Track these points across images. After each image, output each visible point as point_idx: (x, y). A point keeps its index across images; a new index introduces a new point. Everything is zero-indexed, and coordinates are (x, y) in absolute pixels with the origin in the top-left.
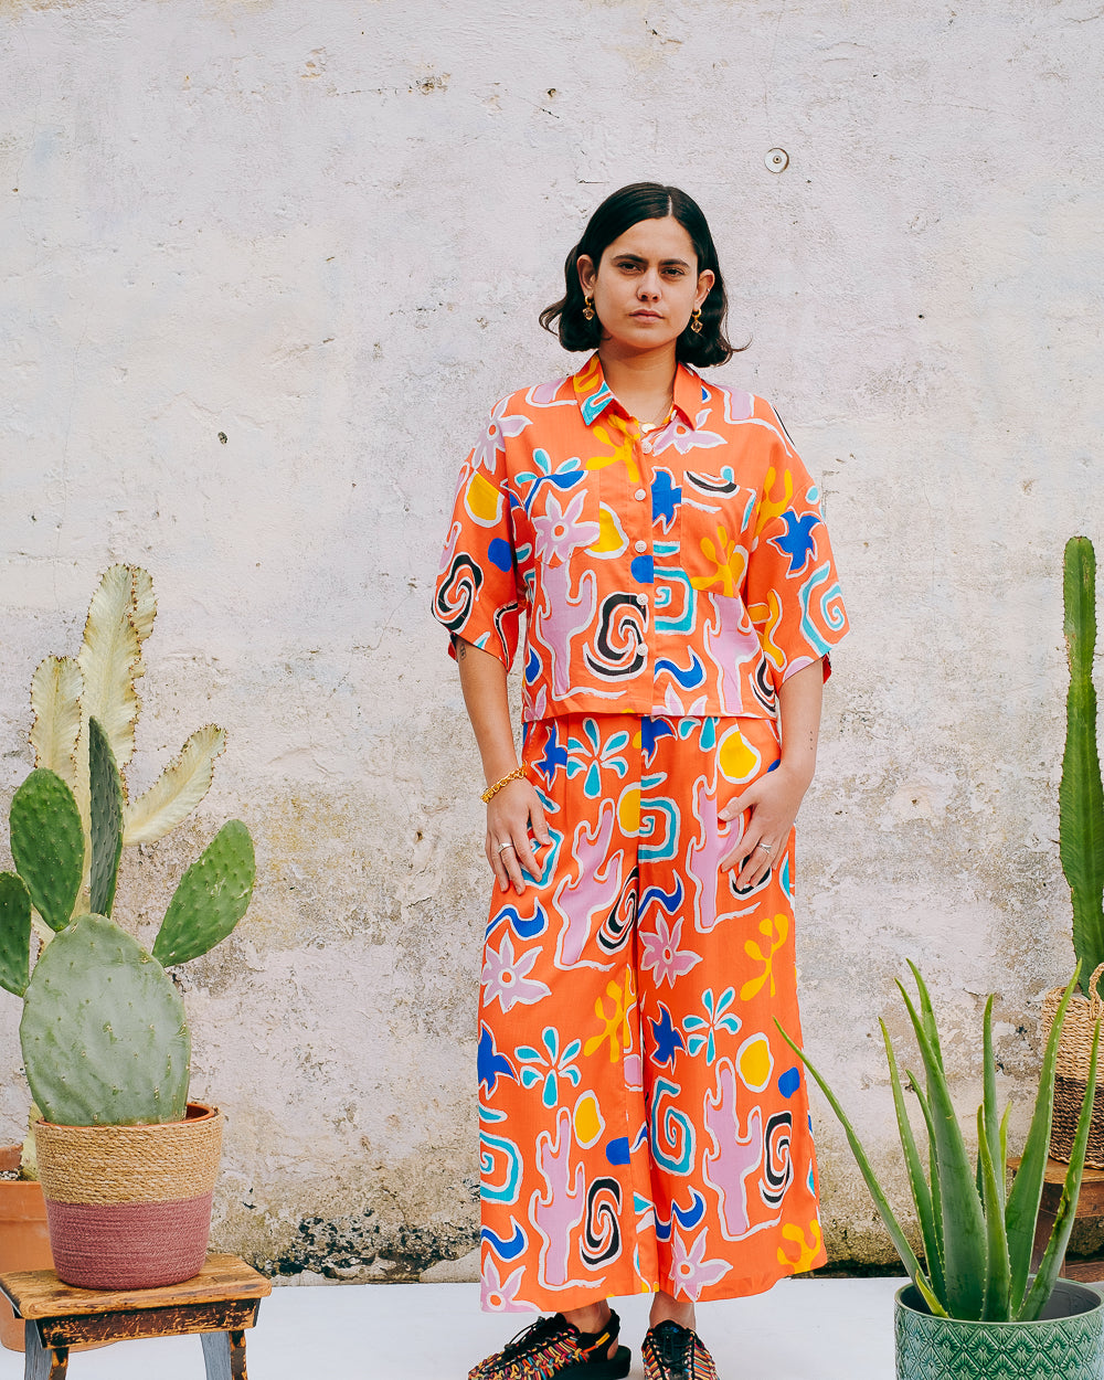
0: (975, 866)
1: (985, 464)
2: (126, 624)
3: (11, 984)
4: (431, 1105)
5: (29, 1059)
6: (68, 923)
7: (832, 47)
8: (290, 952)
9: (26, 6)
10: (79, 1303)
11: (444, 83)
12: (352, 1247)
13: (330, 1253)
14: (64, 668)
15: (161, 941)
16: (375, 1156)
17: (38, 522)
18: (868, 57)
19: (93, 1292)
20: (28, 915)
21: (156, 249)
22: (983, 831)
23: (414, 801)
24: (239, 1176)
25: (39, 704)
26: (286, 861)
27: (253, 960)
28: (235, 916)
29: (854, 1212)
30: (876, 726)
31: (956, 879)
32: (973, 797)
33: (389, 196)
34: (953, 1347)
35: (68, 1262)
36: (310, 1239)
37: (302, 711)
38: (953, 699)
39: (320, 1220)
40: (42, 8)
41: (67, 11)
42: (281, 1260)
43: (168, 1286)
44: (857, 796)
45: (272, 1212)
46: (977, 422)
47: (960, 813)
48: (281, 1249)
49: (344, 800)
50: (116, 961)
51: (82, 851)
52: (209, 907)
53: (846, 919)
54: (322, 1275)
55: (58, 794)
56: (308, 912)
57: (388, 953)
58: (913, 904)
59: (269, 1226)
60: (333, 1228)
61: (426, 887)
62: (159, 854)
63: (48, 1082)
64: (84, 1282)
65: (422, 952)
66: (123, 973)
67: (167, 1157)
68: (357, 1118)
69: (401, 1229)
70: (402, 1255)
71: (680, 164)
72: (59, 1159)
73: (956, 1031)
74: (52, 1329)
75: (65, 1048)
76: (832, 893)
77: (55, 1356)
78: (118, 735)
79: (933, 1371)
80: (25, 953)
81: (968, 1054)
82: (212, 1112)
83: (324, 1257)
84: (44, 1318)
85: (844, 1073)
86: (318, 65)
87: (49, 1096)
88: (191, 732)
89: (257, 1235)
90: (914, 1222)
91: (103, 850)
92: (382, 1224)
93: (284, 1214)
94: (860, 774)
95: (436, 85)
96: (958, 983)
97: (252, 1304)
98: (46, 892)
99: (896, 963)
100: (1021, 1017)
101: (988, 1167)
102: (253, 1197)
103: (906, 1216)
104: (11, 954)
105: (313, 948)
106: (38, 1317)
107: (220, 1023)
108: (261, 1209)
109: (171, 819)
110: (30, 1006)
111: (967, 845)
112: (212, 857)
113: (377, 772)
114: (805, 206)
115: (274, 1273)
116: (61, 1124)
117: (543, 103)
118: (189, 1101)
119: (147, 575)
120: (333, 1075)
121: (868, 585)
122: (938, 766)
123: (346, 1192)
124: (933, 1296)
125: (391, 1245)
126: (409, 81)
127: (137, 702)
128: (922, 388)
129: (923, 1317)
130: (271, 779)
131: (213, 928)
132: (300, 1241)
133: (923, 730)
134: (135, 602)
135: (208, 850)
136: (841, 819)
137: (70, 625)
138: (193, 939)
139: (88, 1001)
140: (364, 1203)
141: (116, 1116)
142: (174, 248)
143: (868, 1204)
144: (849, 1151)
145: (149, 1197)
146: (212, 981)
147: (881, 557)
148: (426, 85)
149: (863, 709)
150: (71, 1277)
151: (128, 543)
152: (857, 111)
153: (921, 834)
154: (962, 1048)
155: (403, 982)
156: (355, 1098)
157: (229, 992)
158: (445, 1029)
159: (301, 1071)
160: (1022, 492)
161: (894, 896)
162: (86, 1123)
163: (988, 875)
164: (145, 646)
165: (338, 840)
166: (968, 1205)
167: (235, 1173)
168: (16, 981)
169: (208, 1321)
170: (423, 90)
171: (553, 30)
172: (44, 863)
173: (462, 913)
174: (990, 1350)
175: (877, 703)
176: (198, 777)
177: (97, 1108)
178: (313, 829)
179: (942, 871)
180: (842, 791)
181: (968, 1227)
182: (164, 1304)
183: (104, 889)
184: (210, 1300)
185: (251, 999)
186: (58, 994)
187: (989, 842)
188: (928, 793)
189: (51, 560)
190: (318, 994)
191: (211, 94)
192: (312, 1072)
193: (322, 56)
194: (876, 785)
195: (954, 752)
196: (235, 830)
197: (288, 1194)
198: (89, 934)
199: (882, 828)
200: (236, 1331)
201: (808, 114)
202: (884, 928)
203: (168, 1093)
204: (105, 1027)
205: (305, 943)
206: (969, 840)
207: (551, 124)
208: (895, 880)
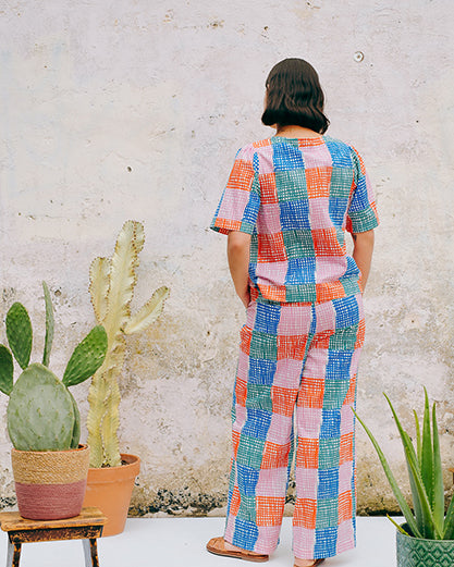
0: (438, 348)
1: (444, 183)
2: (131, 245)
3: (5, 391)
4: (212, 444)
6: (28, 366)
7: (382, 10)
8: (155, 381)
10: (26, 525)
11: (222, 24)
12: (179, 502)
13: (170, 504)
14: (104, 262)
15: (65, 375)
16: (189, 465)
17: (53, 203)
18: (397, 15)
19: (32, 521)
21: (103, 92)
22: (441, 334)
23: (207, 319)
25: (93, 277)
26: (154, 343)
27: (140, 384)
29: (386, 490)
30: (398, 290)
31: (430, 353)
32: (437, 320)
33: (199, 70)
36: (162, 498)
37: (161, 282)
38: (429, 279)
39: (166, 491)
42: (150, 507)
44: (389, 319)
45: (146, 487)
47: (431, 325)
48: (150, 502)
49: (178, 319)
50: (46, 383)
54: (167, 513)
57: (195, 382)
58: (412, 364)
59: (145, 493)
60: (172, 494)
61: (211, 355)
65: (209, 381)
66: (49, 388)
68: (182, 449)
69: (200, 495)
70: (200, 505)
71: (319, 58)
74: (15, 535)
75: (22, 418)
76: (378, 359)
77: (15, 547)
80: (11, 377)
83: (168, 506)
84: (11, 531)
85: (382, 433)
86: (170, 16)
87: (15, 437)
88: (156, 289)
89: (140, 496)
92: (192, 492)
93: (151, 488)
94: (391, 310)
95: (218, 25)
96: (430, 396)
97: (99, 528)
98: (19, 353)
102: (138, 481)
103: (408, 492)
104: (6, 378)
105: (165, 379)
106: (9, 530)
107: (126, 409)
108: (142, 486)
110: (12, 399)
111: (434, 340)
112: (88, 341)
113: (192, 307)
114: (370, 76)
115: (147, 512)
117: (263, 32)
120: (172, 431)
121: (394, 232)
122: (423, 307)
123: (177, 479)
125: (195, 501)
126: (207, 23)
127: (135, 276)
128: (418, 152)
131: (86, 371)
132: (158, 499)
133: (417, 292)
134: (135, 236)
136: (382, 328)
137: (66, 245)
138: (78, 375)
139: (33, 399)
140: (184, 484)
142: (110, 91)
147: (400, 220)
148: (215, 25)
149: (392, 283)
150: (26, 515)
151: (91, 212)
152: (392, 36)
153: (416, 335)
155: (201, 393)
156: (181, 441)
157: (130, 397)
158: (218, 413)
159: (159, 429)
161: (404, 360)
162: (28, 450)
163: (443, 352)
164: (139, 254)
165: (175, 335)
168: (7, 389)
169: (81, 534)
170: (213, 27)
172: (18, 341)
173: (226, 365)
175: (398, 281)
176: (158, 307)
177: (32, 443)
178: (165, 330)
179: (424, 350)
180: (383, 317)
182: (62, 527)
185: (139, 400)
186: (22, 395)
187: (444, 338)
188: (418, 318)
189: (59, 219)
190: (166, 398)
191: (126, 28)
192: (163, 430)
193: (172, 12)
194: (397, 314)
195: (429, 301)
196: (98, 329)
197: (153, 480)
198: (36, 371)
199: (399, 332)
200: (92, 539)
201: (371, 38)
202: (400, 373)
203: (62, 439)
204: (38, 410)
205: (161, 377)
206: (435, 337)
207: (266, 41)
208: (405, 354)
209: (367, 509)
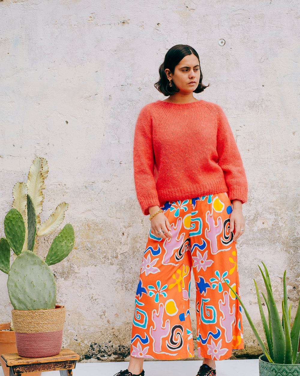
0: (281, 241)
1: (282, 127)
2: (40, 174)
3: (5, 270)
4: (127, 311)
5: (10, 292)
6: (21, 253)
7: (237, 10)
8: (87, 268)
9: (11, 2)
10: (24, 361)
11: (128, 22)
12: (105, 351)
13: (99, 353)
14: (22, 185)
15: (48, 258)
16: (111, 326)
17: (15, 147)
19: (28, 358)
20: (9, 250)
21: (48, 69)
22: (283, 231)
23: (122, 224)
24: (73, 331)
25: (15, 196)
26: (86, 242)
27: (76, 270)
28: (69, 251)
29: (247, 340)
30: (252, 202)
31: (275, 245)
32: (280, 222)
33: (113, 54)
34: (276, 372)
35: (21, 350)
36: (93, 349)
37: (90, 199)
38: (274, 194)
39: (96, 344)
40: (15, 2)
41: (22, 3)
42: (85, 355)
43: (50, 356)
44: (247, 222)
45: (82, 342)
46: (279, 115)
47: (276, 226)
48: (85, 352)
49: (102, 224)
50: (35, 264)
51: (25, 232)
52: (61, 248)
53: (244, 256)
54: (97, 359)
55: (18, 216)
56: (91, 256)
57: (115, 268)
58: (263, 252)
59: (81, 346)
60: (100, 346)
61: (125, 249)
62: (50, 240)
63: (15, 298)
64: (26, 356)
65: (124, 267)
66: (37, 267)
67: (49, 319)
68: (106, 314)
69: (119, 346)
70: (119, 354)
71: (195, 44)
72: (18, 320)
73: (276, 288)
74: (16, 369)
75: (20, 289)
76: (240, 249)
78: (38, 205)
80: (9, 261)
81: (279, 295)
82: (62, 307)
83: (97, 354)
85: (244, 300)
86: (93, 17)
87: (15, 302)
88: (58, 204)
89: (78, 348)
91: (31, 232)
92: (114, 345)
93: (86, 342)
94: (248, 215)
95: (126, 23)
96: (276, 275)
97: (74, 362)
98: (15, 244)
100: (294, 284)
101: (285, 319)
102: (77, 337)
104: (5, 262)
105: (93, 266)
106: (13, 365)
107: (67, 288)
108: (79, 341)
109: (53, 229)
110: (10, 276)
111: (278, 235)
112: (62, 234)
113: (111, 216)
114: (230, 55)
116: (19, 310)
117: (156, 27)
118: (56, 304)
119: (46, 160)
120: (100, 302)
121: (249, 162)
122: (270, 213)
123: (103, 336)
124: (270, 357)
125: (116, 351)
126: (118, 22)
127: (43, 196)
128: (264, 106)
129: (267, 363)
130: (81, 218)
131: (62, 254)
132: (90, 350)
133: (265, 203)
134: (42, 168)
135: (61, 232)
137: (24, 176)
138: (57, 257)
139: (26, 275)
140: (108, 339)
141: (35, 308)
142: (53, 69)
143: (251, 338)
144: (246, 322)
145: (44, 331)
146: (65, 276)
147: (253, 154)
148: (123, 22)
151: (40, 152)
152: (244, 28)
153: (265, 232)
154: (277, 293)
155: (119, 276)
156: (106, 309)
157: (70, 279)
158: (131, 289)
159: (90, 301)
160: (292, 135)
161: (258, 250)
163: (284, 244)
164: (45, 181)
165: (100, 235)
166: (280, 331)
167: (72, 331)
168: (6, 270)
170: (122, 24)
171: (159, 7)
172: (14, 235)
173: (135, 256)
174: (286, 372)
175: (252, 195)
176: (60, 217)
177: (29, 305)
178: (93, 232)
179: (271, 243)
181: (280, 337)
182: (49, 362)
183: (31, 243)
184: (62, 360)
185: (76, 281)
186: (18, 273)
187: (284, 234)
188: (267, 220)
189: (19, 157)
190: (95, 279)
191: (63, 26)
192: (93, 301)
193: (94, 15)
194: (252, 218)
195: (274, 209)
196: (69, 226)
197: (87, 336)
198: (27, 256)
199: (254, 231)
200: (70, 370)
201: (231, 29)
202: (255, 259)
203: (50, 301)
204: (31, 282)
205: (91, 265)
206: (279, 234)
207: (158, 33)
208: (258, 245)
209: (235, 353)
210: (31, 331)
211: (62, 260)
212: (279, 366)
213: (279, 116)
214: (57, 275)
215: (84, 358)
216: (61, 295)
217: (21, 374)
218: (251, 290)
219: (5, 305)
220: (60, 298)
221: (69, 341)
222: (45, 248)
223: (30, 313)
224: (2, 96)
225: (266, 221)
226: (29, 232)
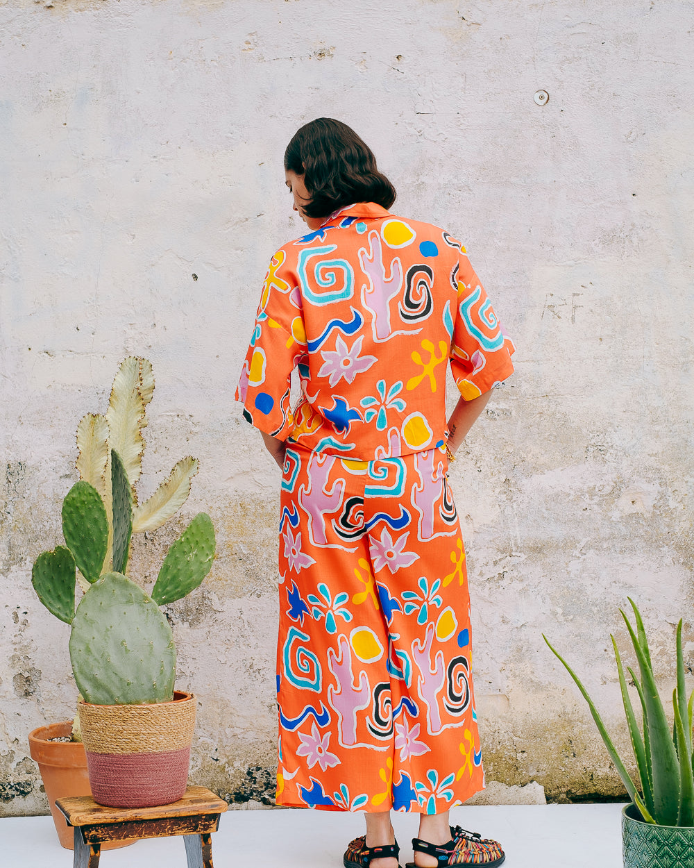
0: (672, 542)
1: (676, 288)
2: (136, 394)
3: (63, 616)
5: (75, 663)
6: (99, 578)
7: (576, 26)
8: (239, 599)
9: (71, 9)
10: (107, 816)
11: (331, 53)
13: (266, 789)
14: (97, 421)
15: (157, 589)
17: (79, 331)
18: (599, 32)
19: (115, 809)
20: (74, 573)
21: (152, 159)
22: (677, 520)
24: (209, 740)
25: (82, 444)
26: (237, 542)
27: (216, 604)
28: (203, 573)
29: (597, 763)
30: (608, 454)
31: (660, 551)
32: (671, 499)
33: (297, 124)
34: (659, 843)
35: (100, 790)
36: (254, 780)
37: (246, 448)
38: (657, 436)
39: (260, 768)
40: (80, 10)
41: (96, 12)
42: (235, 794)
43: (163, 805)
44: (596, 499)
45: (230, 763)
47: (662, 508)
48: (236, 786)
49: (273, 504)
50: (129, 602)
51: (107, 533)
52: (187, 568)
53: (591, 576)
54: (261, 803)
55: (92, 497)
56: (250, 574)
58: (633, 567)
59: (227, 772)
60: (268, 774)
62: (157, 538)
63: (87, 678)
64: (110, 803)
66: (133, 609)
67: (161, 724)
71: (481, 101)
72: (94, 726)
73: (661, 647)
74: (90, 832)
75: (98, 657)
76: (581, 560)
77: (92, 849)
78: (131, 464)
79: (646, 858)
80: (72, 596)
81: (669, 662)
82: (189, 696)
83: (263, 792)
84: (85, 825)
85: (590, 675)
86: (252, 42)
87: (88, 686)
88: (177, 461)
89: (221, 778)
90: (636, 769)
91: (121, 532)
93: (237, 764)
94: (598, 485)
95: (326, 54)
96: (662, 617)
97: (215, 817)
98: (85, 558)
99: (622, 604)
101: (680, 728)
102: (217, 754)
103: (630, 765)
104: (63, 597)
105: (254, 596)
106: (82, 824)
107: (196, 644)
108: (223, 761)
109: (165, 516)
110: (75, 630)
111: (667, 530)
112: (188, 536)
114: (559, 126)
115: (231, 802)
116: (94, 704)
117: (394, 64)
118: (175, 690)
119: (148, 363)
120: (267, 677)
121: (602, 365)
122: (648, 479)
124: (646, 810)
126: (309, 52)
127: (143, 443)
128: (635, 241)
129: (640, 824)
130: (227, 491)
131: (189, 581)
132: (247, 781)
133: (638, 456)
134: (141, 380)
135: (186, 532)
136: (586, 513)
137: (100, 395)
138: (177, 588)
139: (111, 627)
141: (129, 699)
142: (163, 159)
143: (606, 758)
144: (594, 724)
145: (150, 749)
146: (191, 618)
147: (610, 347)
148: (320, 54)
149: (600, 444)
150: (102, 800)
151: (136, 344)
152: (592, 66)
153: (637, 522)
154: (665, 658)
157: (201, 625)
159: (247, 674)
161: (621, 562)
162: (111, 703)
163: (680, 548)
164: (148, 408)
165: (269, 529)
166: (668, 753)
167: (207, 739)
168: (67, 615)
169: (188, 827)
170: (318, 57)
171: (400, 18)
172: (83, 541)
174: (682, 844)
175: (609, 440)
176: (182, 489)
177: (117, 693)
178: (254, 522)
179: (651, 546)
180: (587, 495)
181: (668, 766)
182: (160, 817)
183: (121, 557)
184: (189, 814)
185: (215, 629)
186: (92, 622)
187: (681, 527)
188: (642, 496)
189: (89, 355)
190: (257, 626)
191: (186, 62)
192: (254, 674)
193: (255, 37)
194: (609, 492)
195: (659, 470)
196: (203, 518)
197: (239, 752)
198: (111, 584)
199: (613, 519)
200: (206, 834)
201: (560, 68)
202: (615, 582)
203: (161, 684)
204: (122, 643)
205: (249, 594)
206: (668, 526)
207: (399, 77)
208: (621, 552)
209: (568, 792)
210: (122, 749)
211: (188, 593)
212: (666, 829)
213: (669, 262)
214: (173, 616)
215: (234, 801)
216: (181, 660)
217: (100, 844)
218: (605, 650)
219: (59, 682)
220: (181, 667)
221: (200, 761)
222: (146, 556)
223: (118, 710)
224: (52, 218)
225: (641, 498)
226: (115, 530)
